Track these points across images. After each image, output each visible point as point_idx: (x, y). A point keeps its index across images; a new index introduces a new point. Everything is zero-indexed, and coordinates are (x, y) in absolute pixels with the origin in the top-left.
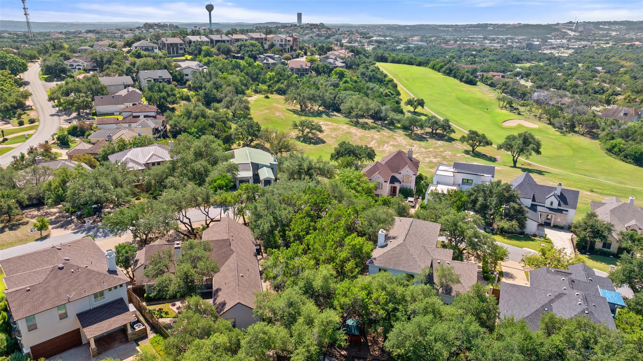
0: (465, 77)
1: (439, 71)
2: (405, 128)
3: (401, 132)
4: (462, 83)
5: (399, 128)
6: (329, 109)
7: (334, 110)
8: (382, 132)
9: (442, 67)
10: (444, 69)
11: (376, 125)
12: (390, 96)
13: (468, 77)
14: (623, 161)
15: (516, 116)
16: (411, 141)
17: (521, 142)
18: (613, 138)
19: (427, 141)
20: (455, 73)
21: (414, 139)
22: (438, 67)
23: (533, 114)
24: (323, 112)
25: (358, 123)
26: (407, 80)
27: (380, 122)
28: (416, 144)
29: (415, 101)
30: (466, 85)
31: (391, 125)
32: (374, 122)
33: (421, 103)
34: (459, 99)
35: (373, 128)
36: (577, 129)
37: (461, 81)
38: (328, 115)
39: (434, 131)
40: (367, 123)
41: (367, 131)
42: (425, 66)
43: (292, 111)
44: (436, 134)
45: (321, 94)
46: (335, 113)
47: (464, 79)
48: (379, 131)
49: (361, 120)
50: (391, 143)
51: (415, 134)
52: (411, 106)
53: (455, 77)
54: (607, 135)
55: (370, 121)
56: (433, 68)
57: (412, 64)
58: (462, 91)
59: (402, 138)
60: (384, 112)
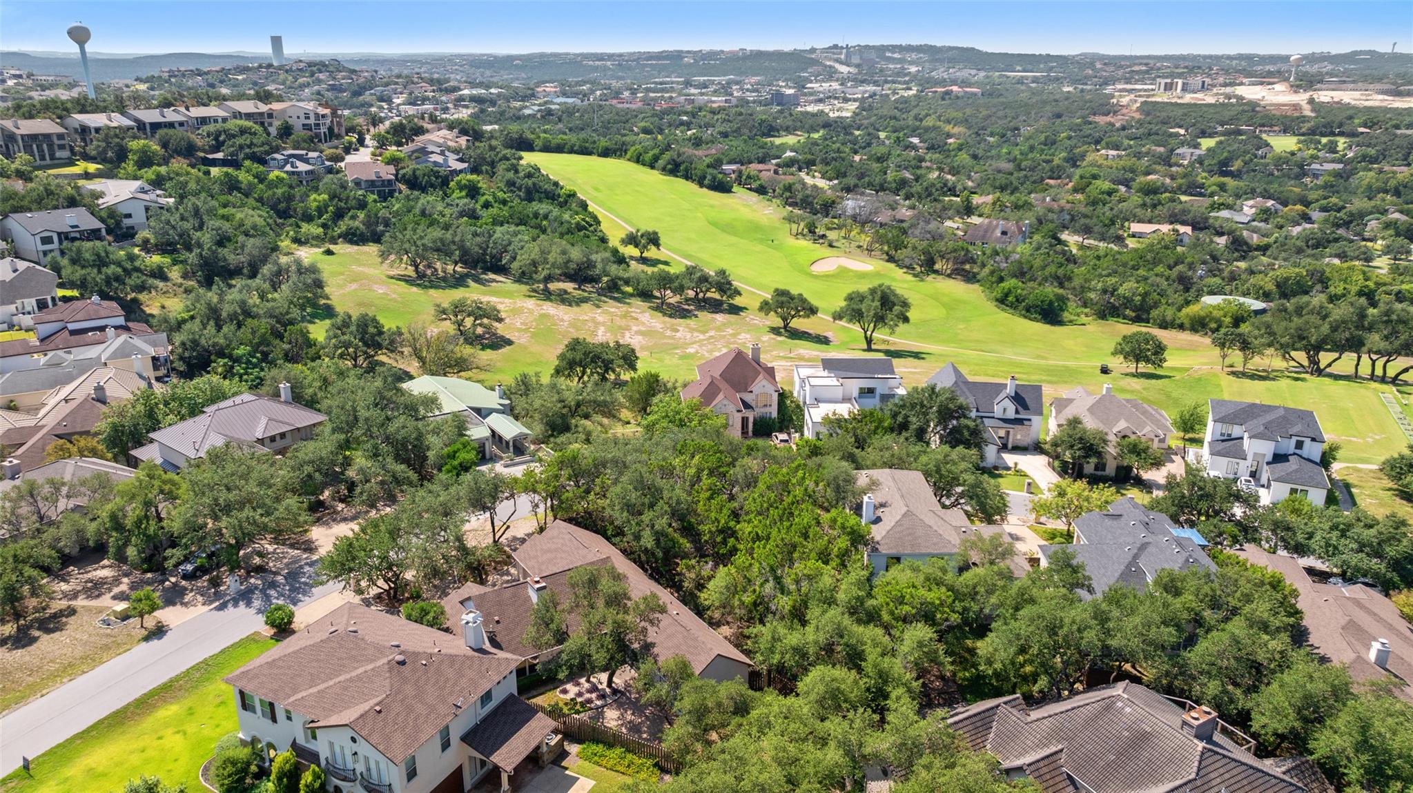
0: (709, 177)
1: (652, 167)
2: (645, 295)
3: (637, 302)
4: (705, 190)
5: (632, 295)
6: (475, 268)
7: (487, 269)
8: (605, 307)
9: (656, 158)
10: (661, 163)
11: (586, 294)
12: (586, 229)
13: (714, 178)
14: (1025, 317)
15: (826, 251)
16: (667, 319)
17: (877, 304)
18: (1001, 279)
19: (696, 316)
20: (686, 170)
21: (670, 316)
22: (648, 157)
23: (854, 244)
24: (467, 275)
25: (550, 293)
26: (597, 189)
27: (588, 287)
28: (680, 325)
29: (642, 236)
30: (712, 193)
31: (613, 289)
32: (579, 288)
33: (654, 240)
34: (714, 224)
35: (585, 300)
36: (937, 267)
37: (701, 185)
38: (478, 280)
39: (701, 295)
40: (566, 292)
41: (575, 309)
42: (620, 156)
43: (399, 280)
44: (705, 300)
45: (457, 239)
46: (491, 276)
47: (706, 182)
48: (598, 307)
49: (553, 286)
50: (634, 328)
51: (669, 305)
52: (636, 246)
53: (687, 177)
54: (992, 273)
55: (569, 286)
56: (638, 160)
57: (590, 153)
58: (712, 206)
59: (647, 314)
60: (599, 266)
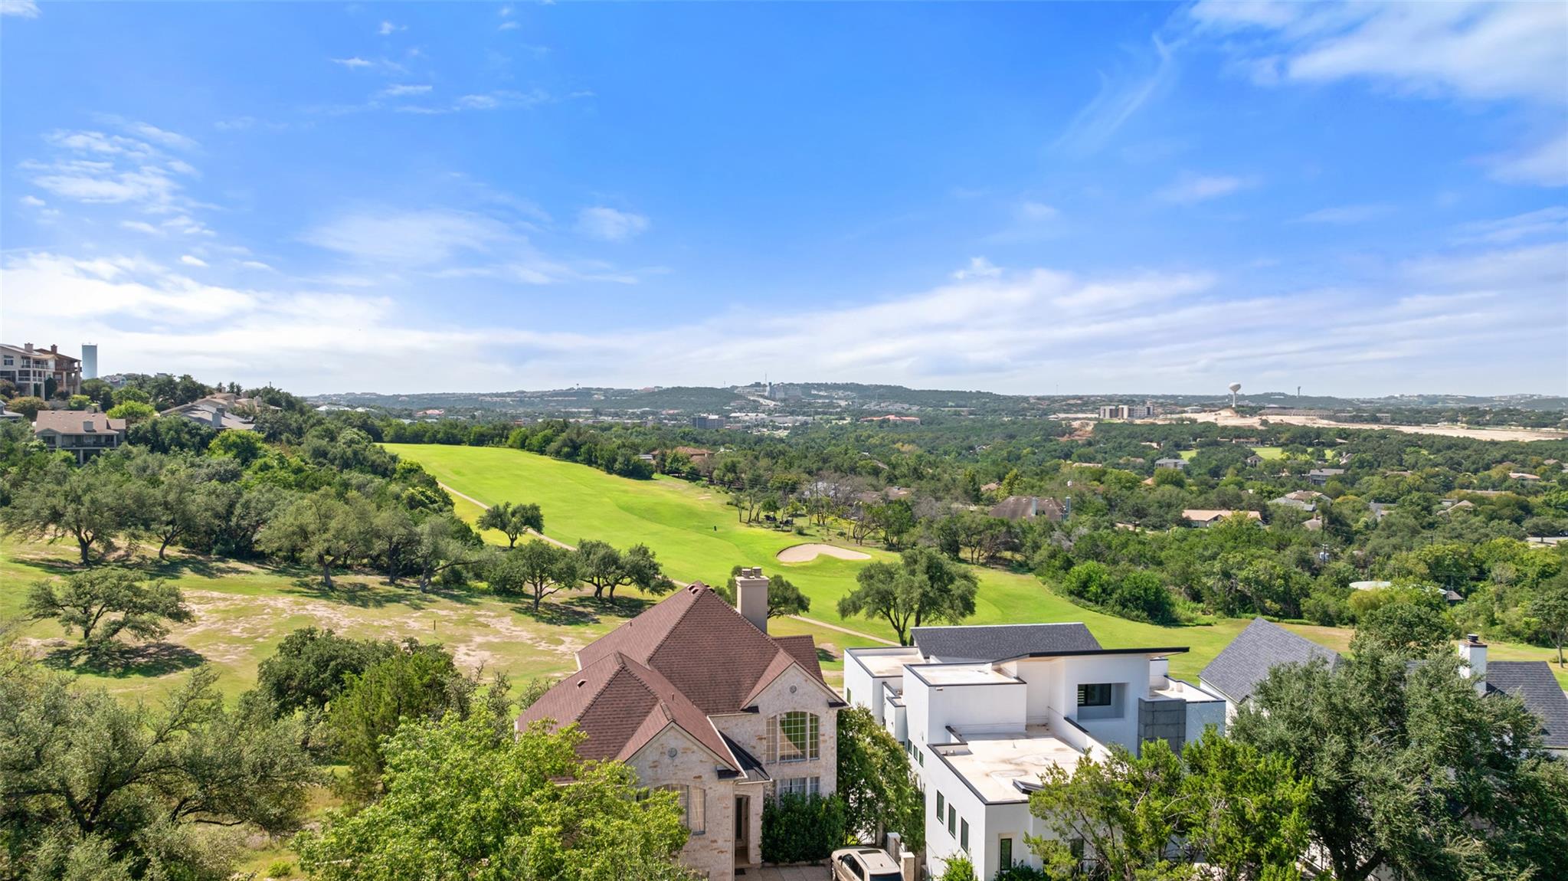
0: (620, 459)
1: (542, 452)
2: (507, 589)
3: (495, 602)
4: (615, 477)
5: (484, 593)
6: (207, 552)
7: (225, 555)
8: (432, 609)
9: (548, 441)
10: (554, 446)
11: (401, 591)
12: (424, 505)
13: (628, 460)
14: (1122, 616)
15: (790, 539)
16: (543, 626)
18: (1068, 564)
19: (597, 622)
20: (589, 452)
21: (550, 621)
22: (535, 441)
23: (834, 532)
24: (184, 563)
25: (332, 588)
26: (458, 473)
27: (411, 582)
28: (566, 634)
29: (513, 514)
30: (626, 480)
31: (454, 584)
32: (392, 583)
33: (532, 519)
34: (629, 509)
35: (396, 600)
36: (962, 555)
37: (610, 469)
38: (202, 570)
39: (606, 592)
40: (364, 587)
41: (372, 611)
42: (498, 444)
43: (37, 565)
44: (612, 599)
45: (171, 497)
46: (233, 564)
47: (617, 466)
48: (418, 608)
49: (340, 580)
50: (478, 639)
51: (548, 606)
52: (503, 528)
53: (590, 461)
54: (1053, 556)
55: (374, 581)
56: (523, 445)
57: (459, 442)
58: (626, 492)
59: (508, 619)
60: (427, 541)
